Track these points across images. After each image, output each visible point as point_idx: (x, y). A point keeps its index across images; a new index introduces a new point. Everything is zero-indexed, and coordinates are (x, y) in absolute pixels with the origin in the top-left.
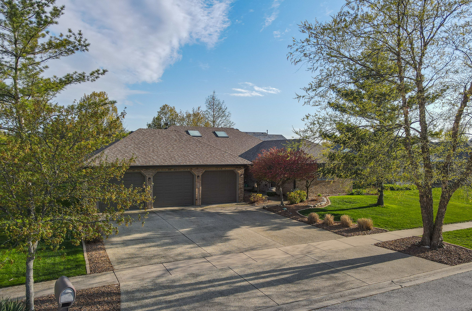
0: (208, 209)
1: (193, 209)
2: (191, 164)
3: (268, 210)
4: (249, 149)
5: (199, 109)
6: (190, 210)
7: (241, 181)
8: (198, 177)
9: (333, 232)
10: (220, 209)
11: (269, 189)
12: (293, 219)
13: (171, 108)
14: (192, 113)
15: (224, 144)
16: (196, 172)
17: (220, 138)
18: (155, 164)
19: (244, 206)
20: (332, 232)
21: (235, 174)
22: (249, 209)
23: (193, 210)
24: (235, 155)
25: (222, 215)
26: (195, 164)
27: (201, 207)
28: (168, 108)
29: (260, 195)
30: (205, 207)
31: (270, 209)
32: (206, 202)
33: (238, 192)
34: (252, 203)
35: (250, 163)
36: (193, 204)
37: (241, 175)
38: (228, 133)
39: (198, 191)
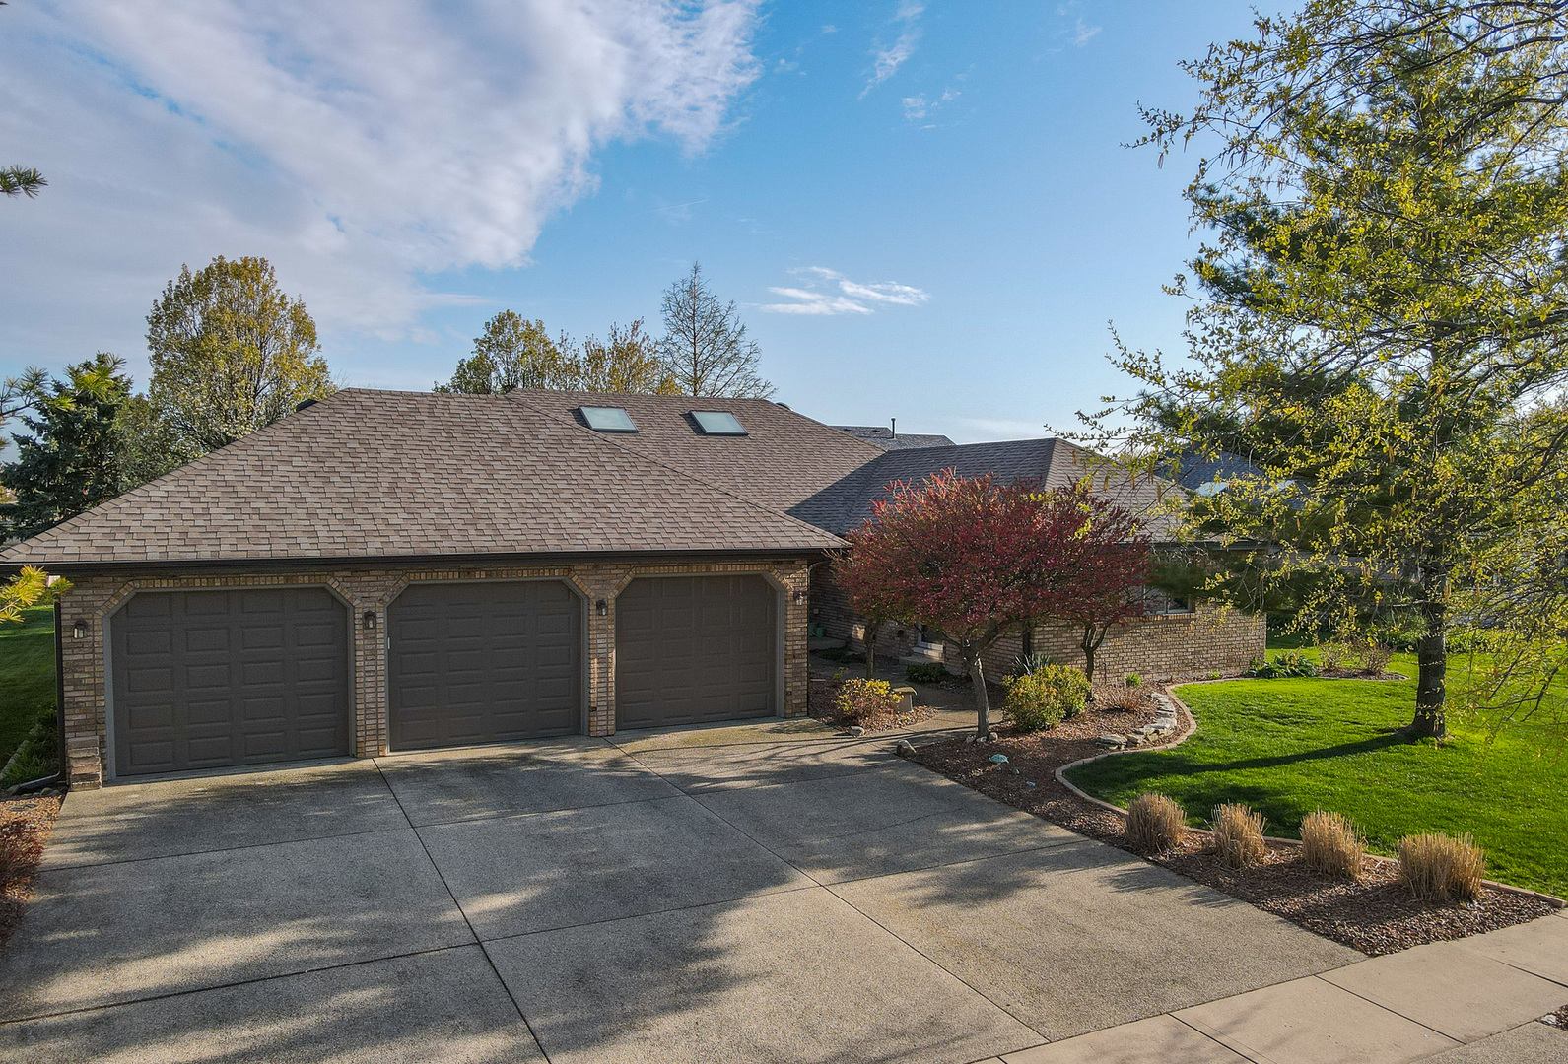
0: (643, 758)
1: (571, 756)
2: (566, 547)
3: (921, 764)
4: (830, 482)
5: (635, 329)
6: (557, 764)
7: (794, 624)
8: (601, 605)
9: (1279, 913)
10: (700, 754)
11: (915, 650)
12: (1047, 818)
13: (529, 325)
14: (608, 345)
15: (727, 462)
16: (590, 586)
17: (712, 439)
18: (389, 551)
19: (807, 736)
20: (1272, 911)
21: (770, 594)
22: (830, 758)
23: (570, 765)
24: (773, 507)
25: (702, 791)
26: (583, 549)
27: (612, 745)
28: (516, 325)
29: (881, 686)
30: (629, 747)
31: (928, 755)
32: (635, 720)
33: (784, 671)
34: (847, 723)
35: (836, 542)
36: (574, 726)
37: (796, 596)
38: (743, 421)
39: (601, 673)
